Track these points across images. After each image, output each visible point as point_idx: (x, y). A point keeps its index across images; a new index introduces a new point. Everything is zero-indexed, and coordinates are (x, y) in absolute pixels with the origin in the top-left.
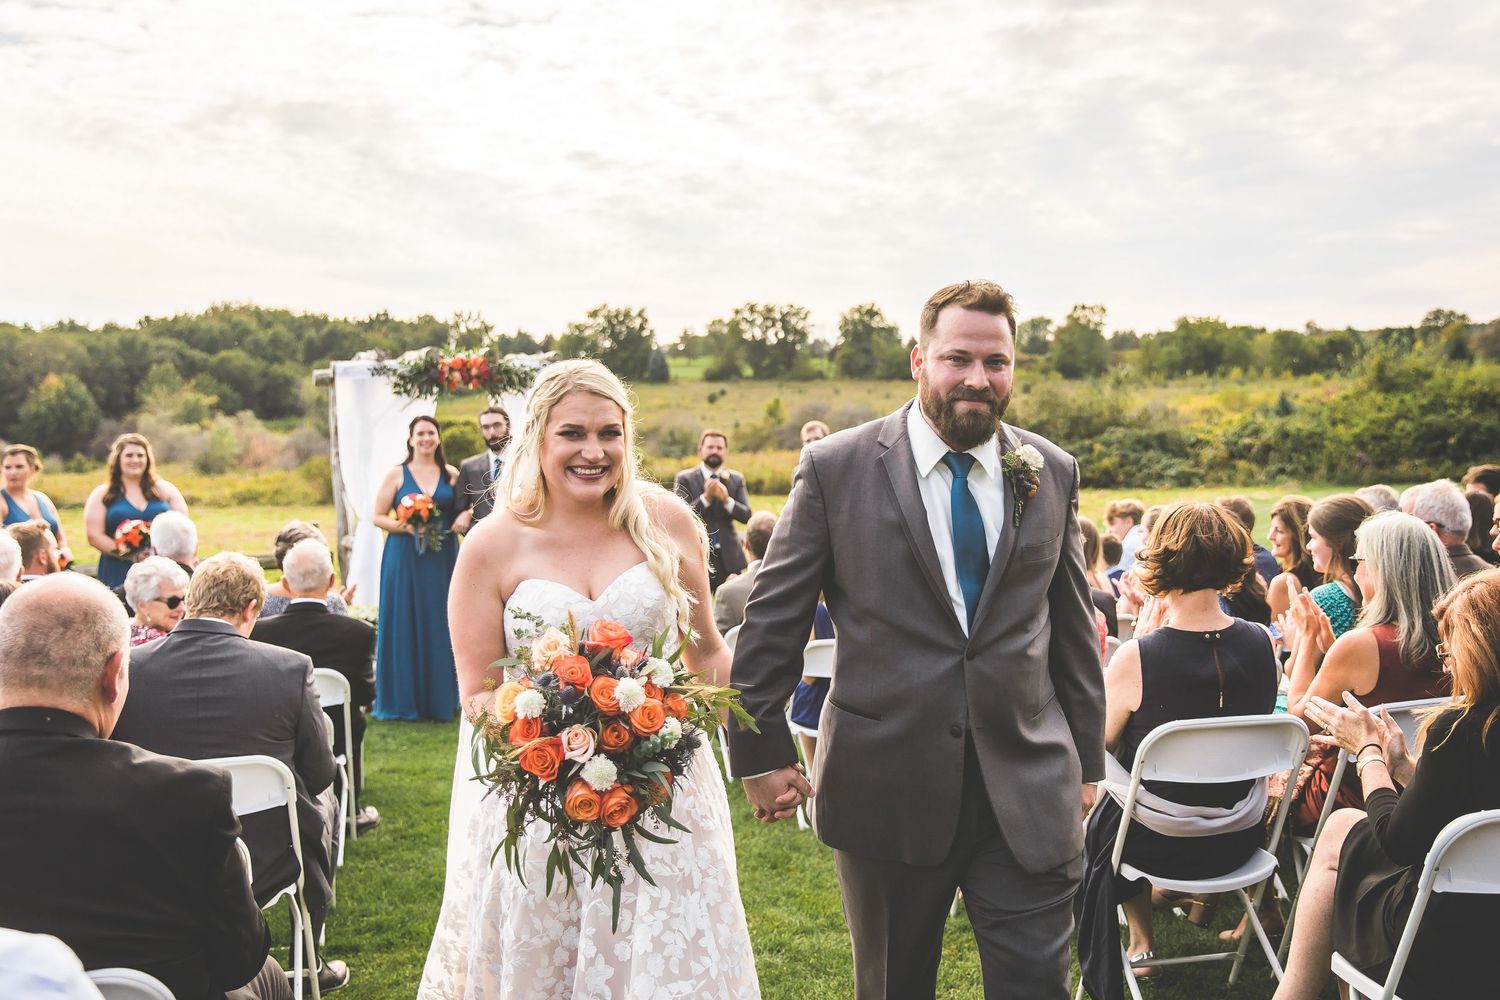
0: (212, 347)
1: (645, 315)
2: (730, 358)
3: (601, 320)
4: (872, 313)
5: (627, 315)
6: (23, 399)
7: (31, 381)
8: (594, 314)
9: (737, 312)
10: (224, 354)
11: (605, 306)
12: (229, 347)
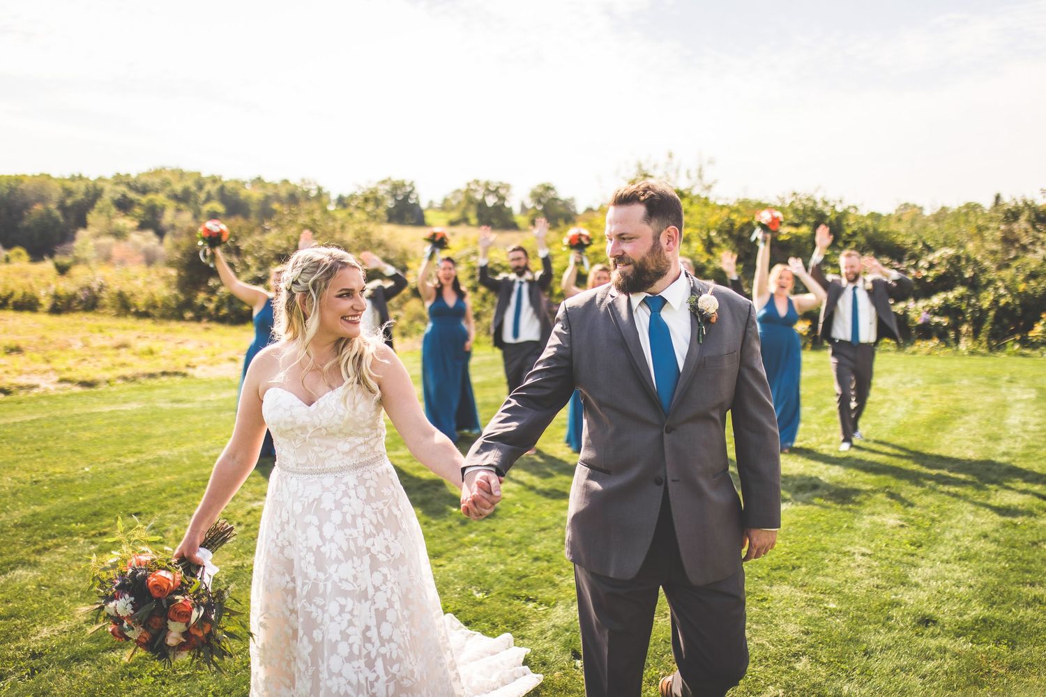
0: (144, 190)
1: (415, 185)
2: (464, 212)
3: (388, 187)
4: (548, 188)
5: (404, 185)
6: (21, 218)
7: (27, 205)
8: (384, 182)
9: (469, 184)
10: (151, 196)
11: (389, 179)
12: (157, 191)
